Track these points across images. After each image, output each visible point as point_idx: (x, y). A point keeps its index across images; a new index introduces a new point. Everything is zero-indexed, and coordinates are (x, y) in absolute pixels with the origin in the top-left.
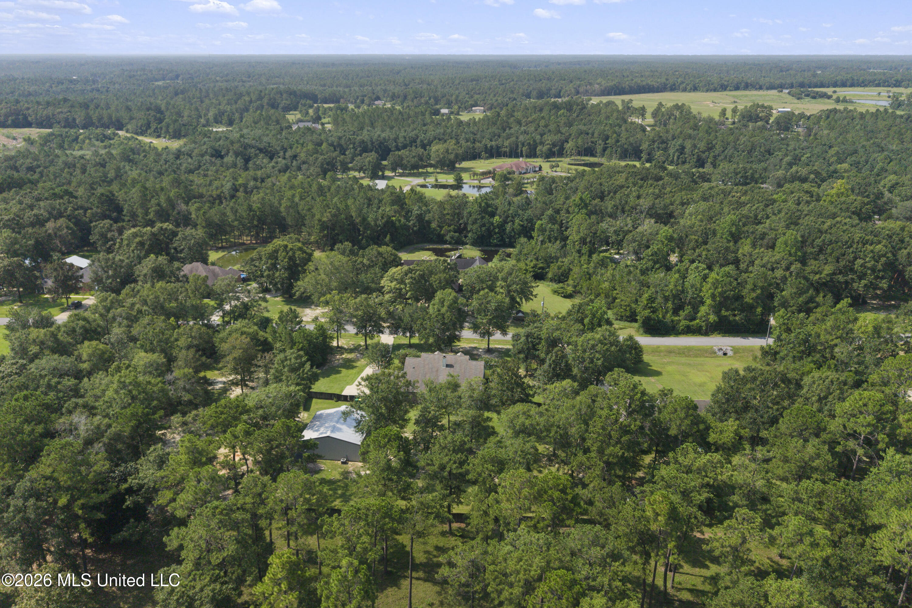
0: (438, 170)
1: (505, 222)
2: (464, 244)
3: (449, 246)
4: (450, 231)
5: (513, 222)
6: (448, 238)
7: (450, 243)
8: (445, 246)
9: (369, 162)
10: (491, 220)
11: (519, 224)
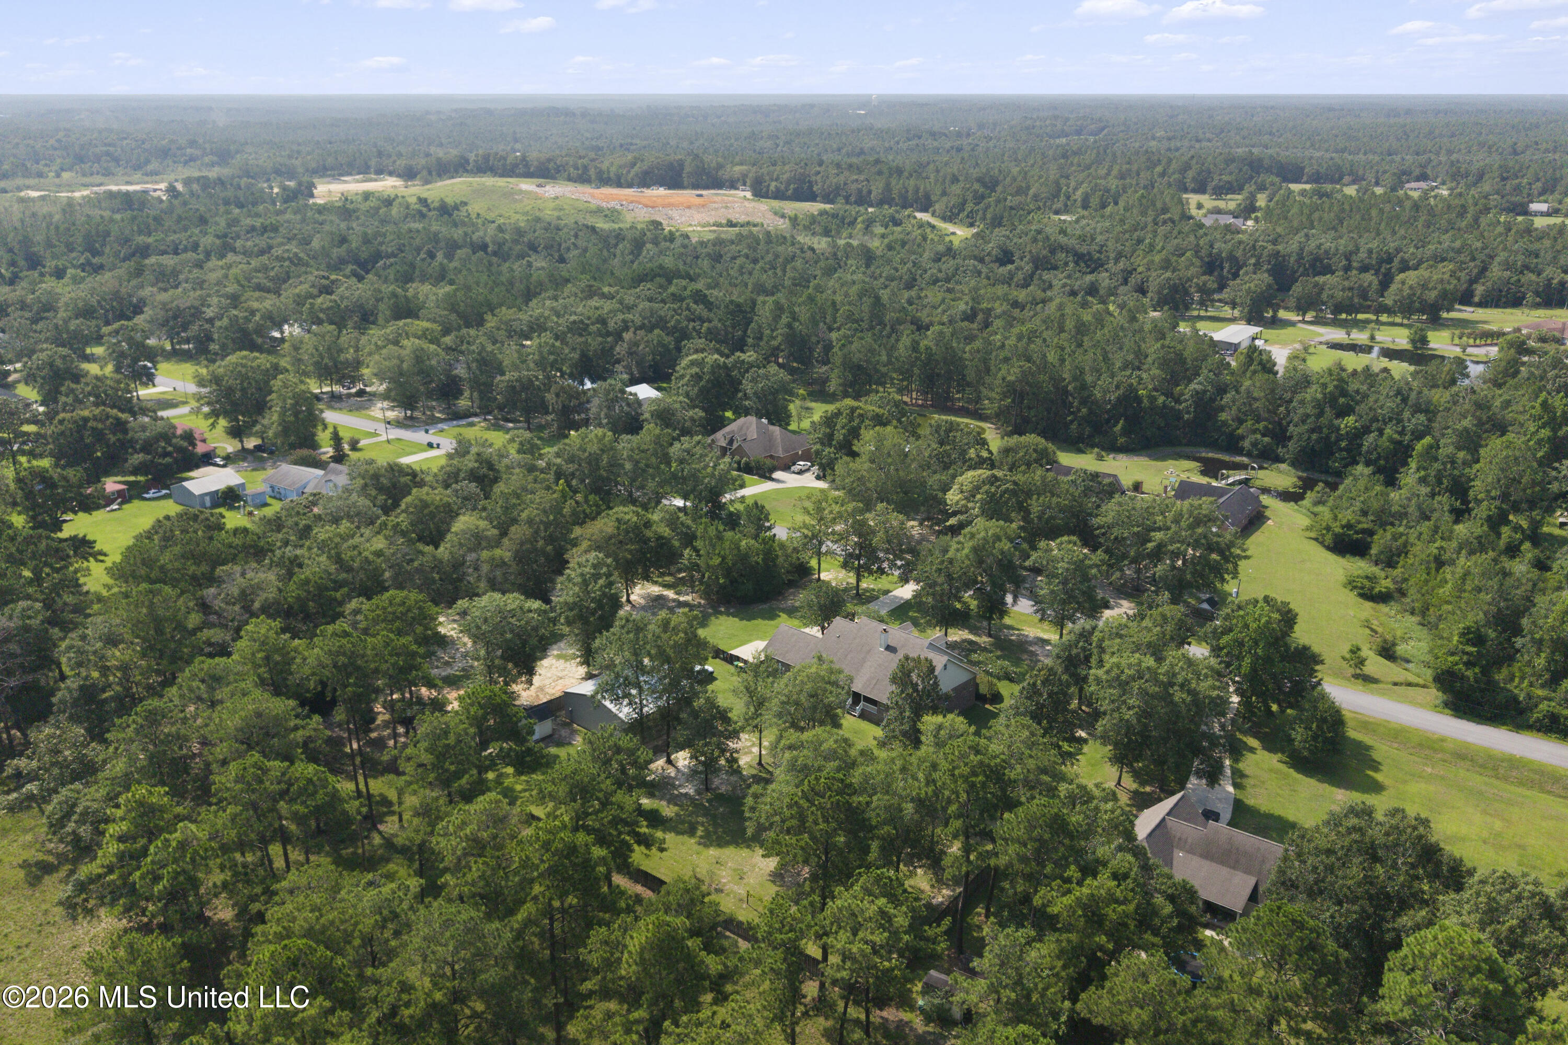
0: (1398, 320)
1: (1366, 430)
2: (1278, 460)
3: (1245, 460)
4: (1254, 431)
5: (1381, 432)
6: (1246, 444)
7: (1249, 455)
8: (1238, 459)
9: (1249, 291)
10: (1336, 422)
11: (1391, 440)
